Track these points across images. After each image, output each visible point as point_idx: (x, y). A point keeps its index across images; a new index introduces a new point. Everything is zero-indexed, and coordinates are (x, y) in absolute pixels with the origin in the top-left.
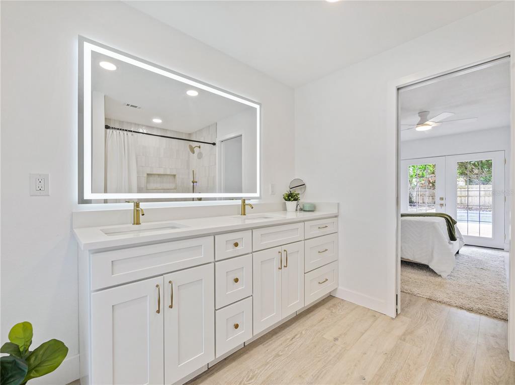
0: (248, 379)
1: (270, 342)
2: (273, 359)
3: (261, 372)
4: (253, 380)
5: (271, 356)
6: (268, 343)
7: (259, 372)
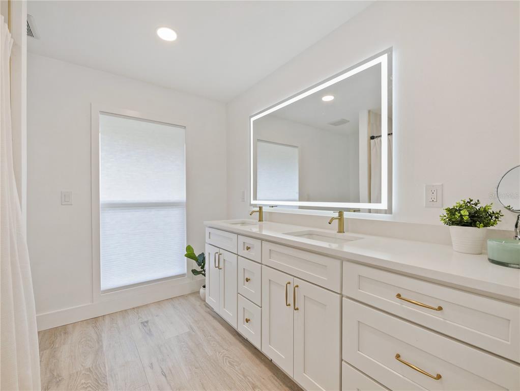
0: (231, 362)
1: (276, 383)
2: (249, 382)
3: (236, 371)
4: (228, 364)
5: (255, 380)
6: (275, 381)
7: (236, 369)
